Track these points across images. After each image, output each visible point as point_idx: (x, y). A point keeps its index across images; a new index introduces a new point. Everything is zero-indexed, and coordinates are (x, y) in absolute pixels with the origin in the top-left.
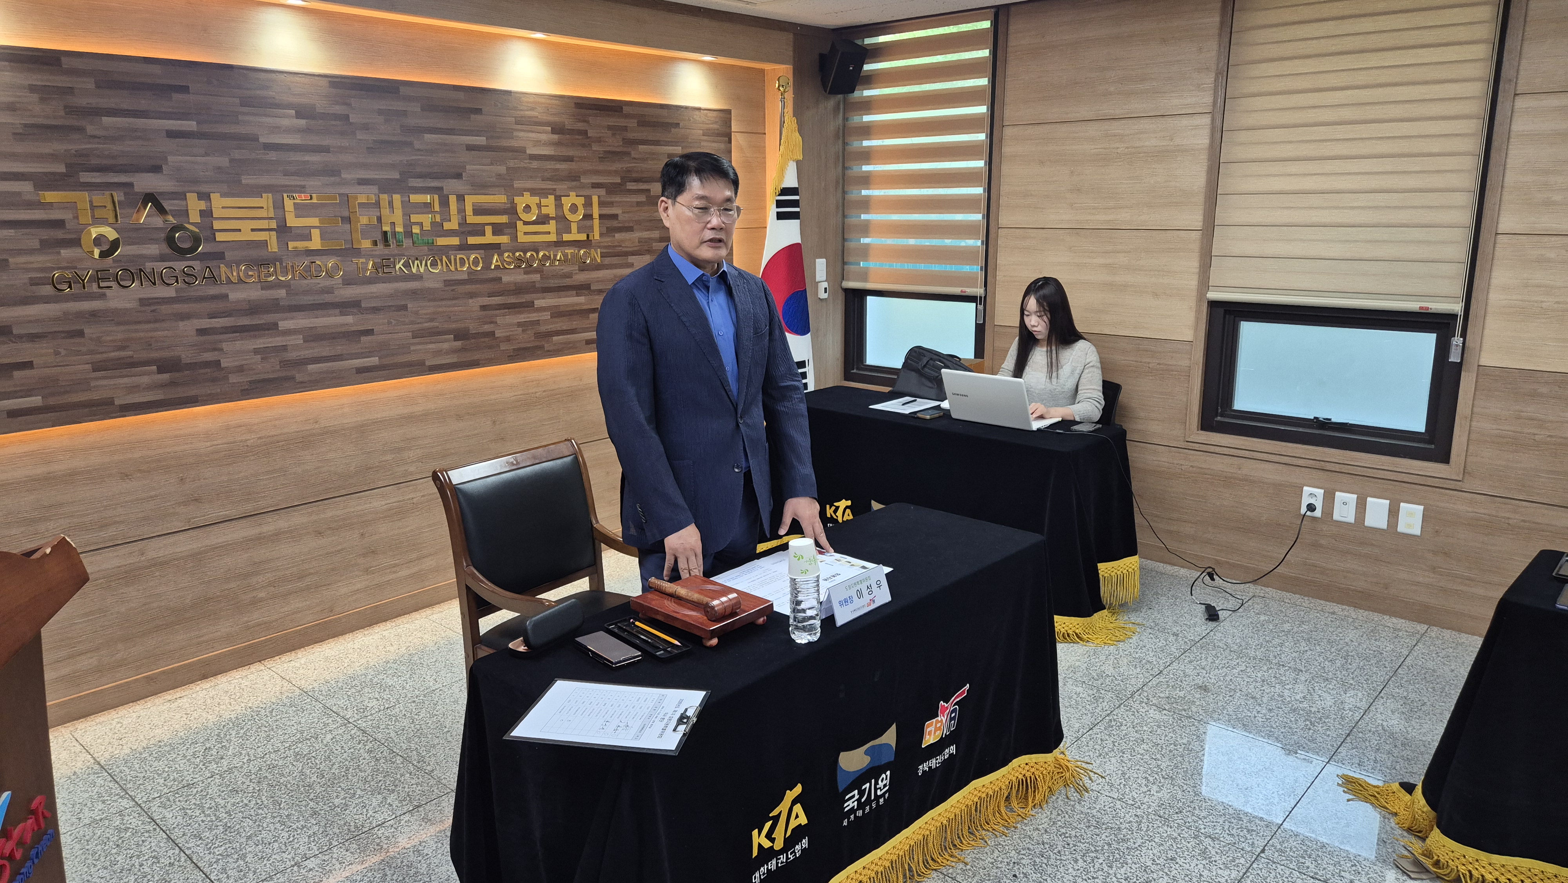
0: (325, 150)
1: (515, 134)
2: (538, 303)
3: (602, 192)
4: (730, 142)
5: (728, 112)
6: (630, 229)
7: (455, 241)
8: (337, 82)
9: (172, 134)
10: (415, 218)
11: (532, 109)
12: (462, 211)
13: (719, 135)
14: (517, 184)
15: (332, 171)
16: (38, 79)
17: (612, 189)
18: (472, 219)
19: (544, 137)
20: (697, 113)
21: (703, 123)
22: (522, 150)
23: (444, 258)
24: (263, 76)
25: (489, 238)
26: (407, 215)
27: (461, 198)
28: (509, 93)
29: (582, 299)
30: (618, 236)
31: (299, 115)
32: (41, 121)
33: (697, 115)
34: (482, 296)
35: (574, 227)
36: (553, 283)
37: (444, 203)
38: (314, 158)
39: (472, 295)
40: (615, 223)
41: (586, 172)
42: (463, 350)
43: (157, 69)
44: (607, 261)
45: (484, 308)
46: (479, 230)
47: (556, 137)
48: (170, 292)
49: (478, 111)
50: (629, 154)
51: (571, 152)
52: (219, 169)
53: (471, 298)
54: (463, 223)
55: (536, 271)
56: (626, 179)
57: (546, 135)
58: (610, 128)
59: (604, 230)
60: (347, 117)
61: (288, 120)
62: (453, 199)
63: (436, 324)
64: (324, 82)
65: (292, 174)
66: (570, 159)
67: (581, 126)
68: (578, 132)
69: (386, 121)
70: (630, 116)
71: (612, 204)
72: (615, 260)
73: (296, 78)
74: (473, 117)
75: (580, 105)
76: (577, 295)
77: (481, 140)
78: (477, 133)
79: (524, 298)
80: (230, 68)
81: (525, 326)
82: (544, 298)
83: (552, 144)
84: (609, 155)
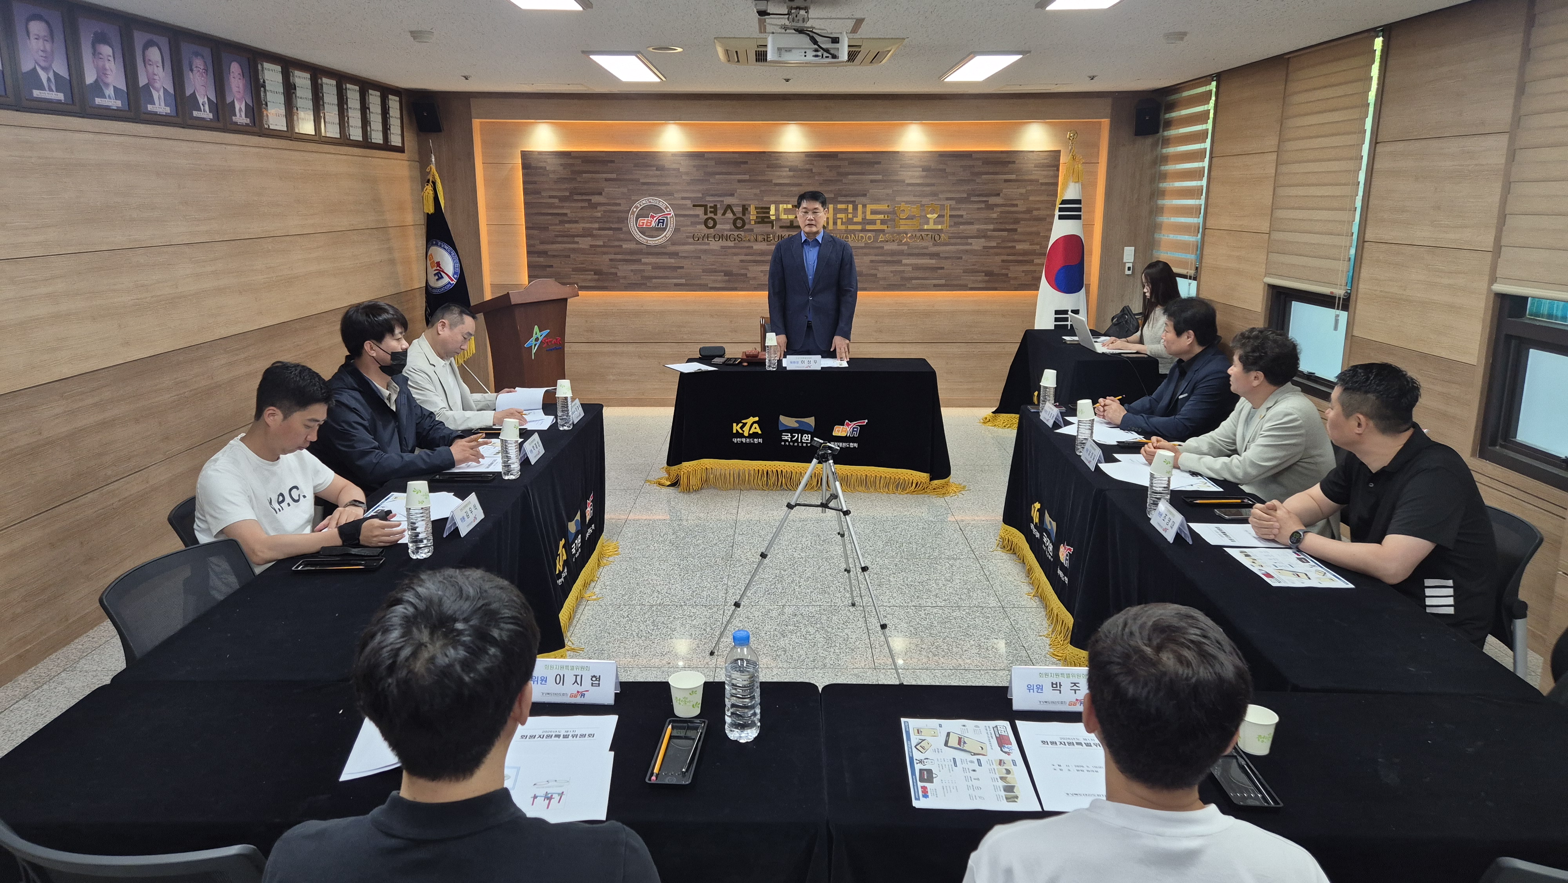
1: (900, 173)
2: (904, 261)
3: (953, 202)
4: (1058, 170)
5: (1059, 151)
6: (972, 223)
7: (859, 227)
8: (810, 155)
9: (739, 181)
10: (839, 216)
11: (911, 160)
12: (864, 213)
13: (1048, 166)
14: (898, 199)
16: (697, 162)
17: (959, 201)
18: (869, 217)
19: (917, 174)
20: (1031, 154)
21: (1035, 160)
22: (903, 181)
23: (852, 235)
24: (777, 155)
25: (878, 226)
26: (835, 214)
27: (864, 206)
28: (898, 152)
29: (933, 261)
30: (962, 227)
31: (790, 171)
32: (697, 178)
33: (1030, 156)
34: (871, 255)
35: (931, 222)
36: (917, 251)
37: (855, 209)
39: (866, 254)
40: (961, 220)
41: (942, 192)
43: (737, 155)
44: (953, 241)
45: (872, 261)
46: (873, 222)
47: (924, 173)
48: (731, 244)
49: (879, 163)
50: (975, 180)
51: (933, 181)
52: (755, 195)
53: (866, 256)
54: (864, 219)
55: (905, 244)
56: (969, 195)
57: (918, 173)
58: (962, 166)
59: (953, 224)
60: (812, 170)
61: (785, 172)
62: (860, 207)
64: (803, 155)
65: (785, 196)
66: (933, 185)
67: (942, 167)
68: (941, 170)
69: (830, 170)
70: (977, 159)
71: (959, 209)
72: (959, 241)
73: (791, 154)
74: (876, 166)
75: (943, 155)
76: (930, 259)
77: (880, 177)
78: (878, 174)
79: (895, 258)
80: (764, 152)
81: (895, 273)
82: (908, 259)
83: (922, 177)
84: (961, 182)
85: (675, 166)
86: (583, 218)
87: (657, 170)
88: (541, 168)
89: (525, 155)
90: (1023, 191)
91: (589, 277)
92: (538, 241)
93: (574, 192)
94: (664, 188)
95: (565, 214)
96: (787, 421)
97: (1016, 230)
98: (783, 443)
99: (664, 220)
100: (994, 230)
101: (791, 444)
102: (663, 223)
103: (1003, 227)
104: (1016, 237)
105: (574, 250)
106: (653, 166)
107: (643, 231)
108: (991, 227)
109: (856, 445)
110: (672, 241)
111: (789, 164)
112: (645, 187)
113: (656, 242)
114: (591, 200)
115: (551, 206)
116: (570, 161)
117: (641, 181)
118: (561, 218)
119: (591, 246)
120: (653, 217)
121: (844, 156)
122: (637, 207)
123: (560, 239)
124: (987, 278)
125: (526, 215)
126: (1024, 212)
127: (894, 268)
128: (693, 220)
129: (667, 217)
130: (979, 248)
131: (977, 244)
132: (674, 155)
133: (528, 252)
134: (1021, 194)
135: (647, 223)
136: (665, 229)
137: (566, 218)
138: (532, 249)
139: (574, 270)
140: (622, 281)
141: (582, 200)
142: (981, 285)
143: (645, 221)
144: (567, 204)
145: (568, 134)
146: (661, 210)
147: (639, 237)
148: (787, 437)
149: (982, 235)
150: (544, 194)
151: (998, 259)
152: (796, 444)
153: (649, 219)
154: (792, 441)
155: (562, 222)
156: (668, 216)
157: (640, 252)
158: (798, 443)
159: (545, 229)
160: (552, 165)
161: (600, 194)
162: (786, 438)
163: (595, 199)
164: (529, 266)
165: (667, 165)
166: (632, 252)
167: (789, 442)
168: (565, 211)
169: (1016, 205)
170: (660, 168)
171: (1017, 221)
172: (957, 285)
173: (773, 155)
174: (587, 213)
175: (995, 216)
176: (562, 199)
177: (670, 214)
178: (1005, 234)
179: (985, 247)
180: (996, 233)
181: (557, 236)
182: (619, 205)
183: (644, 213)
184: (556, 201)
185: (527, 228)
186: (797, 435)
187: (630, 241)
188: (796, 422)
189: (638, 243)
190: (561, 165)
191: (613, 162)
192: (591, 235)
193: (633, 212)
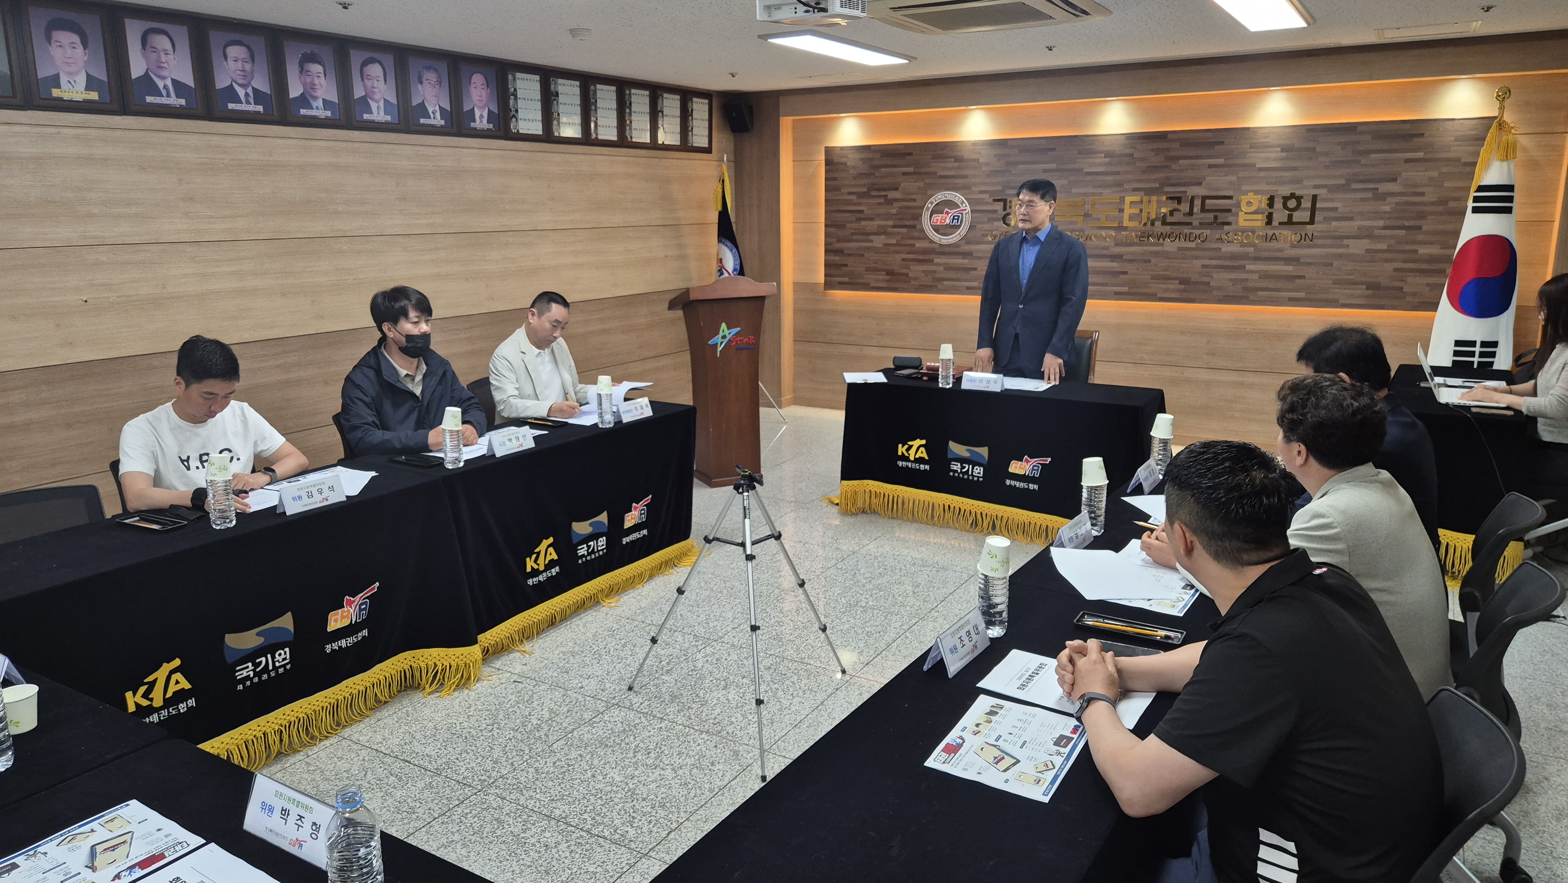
0: (1118, 173)
1: (1248, 155)
2: (1248, 267)
3: (1323, 191)
6: (1351, 219)
8: (1131, 137)
9: (1045, 171)
11: (1268, 137)
14: (1244, 188)
15: (1118, 185)
16: (999, 151)
17: (1333, 189)
19: (1274, 155)
20: (1450, 122)
21: (1457, 130)
22: (1254, 165)
24: (1093, 138)
26: (1159, 208)
28: (1249, 128)
29: (1290, 268)
30: (1334, 224)
31: (1106, 157)
32: (998, 168)
33: (1448, 124)
34: (1204, 258)
36: (1267, 254)
38: (1109, 178)
40: (1334, 215)
41: (1309, 178)
42: (1184, 290)
43: (1044, 142)
44: (1321, 242)
45: (1204, 266)
47: (1284, 154)
49: (1222, 143)
50: (1359, 161)
51: (1297, 164)
53: (1196, 259)
55: (1250, 246)
56: (1349, 181)
57: (1276, 154)
58: (1341, 143)
60: (1133, 155)
61: (1100, 159)
63: (1168, 273)
64: (1123, 137)
65: (1098, 187)
66: (1296, 169)
67: (1310, 145)
68: (1307, 149)
69: (1156, 155)
70: (1363, 133)
71: (1333, 200)
72: (1328, 242)
73: (1108, 137)
74: (1217, 147)
75: (1312, 130)
76: (1286, 264)
77: (1221, 161)
78: (1218, 157)
79: (1236, 263)
80: (1077, 136)
81: (1235, 281)
82: (1254, 264)
83: (1282, 159)
84: (1338, 164)
85: (974, 156)
86: (879, 215)
87: (955, 161)
88: (842, 163)
89: (829, 151)
90: (1435, 174)
91: (881, 277)
92: (835, 240)
93: (872, 187)
94: (960, 181)
95: (862, 211)
96: (957, 449)
97: (1420, 228)
98: (951, 474)
99: (959, 216)
100: (1385, 228)
101: (961, 475)
102: (958, 219)
103: (1399, 223)
104: (1420, 237)
105: (868, 248)
106: (951, 157)
107: (937, 229)
108: (1381, 223)
109: (1036, 487)
110: (966, 239)
111: (1105, 148)
112: (942, 181)
113: (950, 241)
114: (887, 196)
115: (850, 203)
116: (870, 156)
117: (939, 174)
118: (858, 215)
119: (885, 245)
120: (947, 213)
121: (1174, 136)
122: (932, 203)
123: (855, 237)
124: (1370, 292)
125: (826, 212)
126: (1433, 204)
127: (1233, 276)
128: (990, 215)
129: (962, 214)
130: (1359, 252)
131: (1358, 247)
132: (975, 144)
133: (826, 251)
134: (1431, 179)
135: (941, 219)
136: (960, 226)
137: (862, 216)
138: (830, 247)
139: (867, 269)
140: (913, 282)
141: (881, 196)
142: (1359, 302)
143: (940, 218)
144: (864, 201)
145: (873, 127)
146: (957, 206)
147: (932, 235)
148: (956, 466)
149: (1366, 234)
150: (844, 190)
151: (1389, 267)
152: (966, 477)
153: (944, 215)
154: (961, 472)
155: (859, 220)
156: (964, 212)
157: (933, 251)
158: (969, 475)
159: (842, 226)
160: (852, 160)
161: (896, 189)
162: (955, 468)
163: (892, 195)
164: (826, 265)
165: (967, 155)
166: (925, 251)
167: (959, 474)
168: (861, 208)
169: (1422, 194)
170: (959, 159)
171: (1422, 216)
172: (1320, 300)
173: (1085, 138)
174: (883, 210)
175: (1387, 208)
176: (860, 195)
177: (965, 210)
178: (1402, 233)
179: (1368, 251)
180: (1388, 232)
181: (852, 234)
182: (915, 200)
183: (938, 209)
184: (854, 197)
185: (826, 226)
186: (967, 466)
187: (923, 239)
188: (968, 450)
189: (932, 242)
190: (861, 159)
191: (910, 154)
192: (885, 233)
193: (928, 208)
